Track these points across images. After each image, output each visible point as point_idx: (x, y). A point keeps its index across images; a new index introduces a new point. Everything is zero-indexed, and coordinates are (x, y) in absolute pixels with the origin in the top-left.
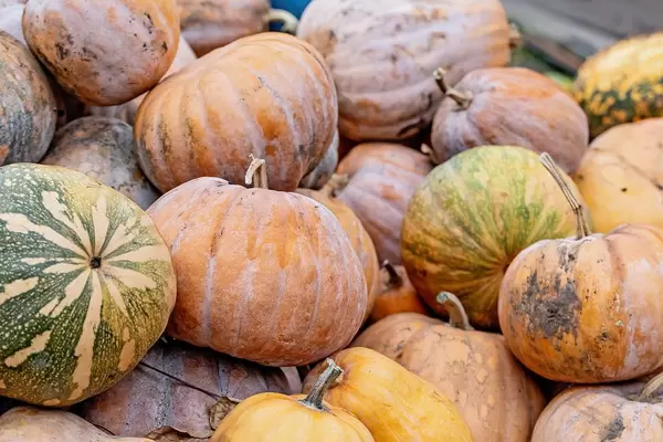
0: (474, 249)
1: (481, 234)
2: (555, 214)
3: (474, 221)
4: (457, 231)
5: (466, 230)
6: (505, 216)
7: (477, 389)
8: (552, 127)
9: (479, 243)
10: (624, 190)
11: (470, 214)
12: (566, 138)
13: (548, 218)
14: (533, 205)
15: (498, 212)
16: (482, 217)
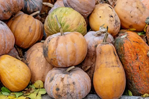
0: (51, 31)
1: (52, 28)
2: (68, 26)
3: (51, 25)
4: (48, 27)
5: (50, 27)
6: (57, 25)
7: (40, 63)
8: (81, 3)
9: (52, 30)
10: (100, 17)
11: (50, 24)
12: (84, 5)
13: (66, 26)
14: (63, 23)
15: (55, 24)
16: (52, 25)
